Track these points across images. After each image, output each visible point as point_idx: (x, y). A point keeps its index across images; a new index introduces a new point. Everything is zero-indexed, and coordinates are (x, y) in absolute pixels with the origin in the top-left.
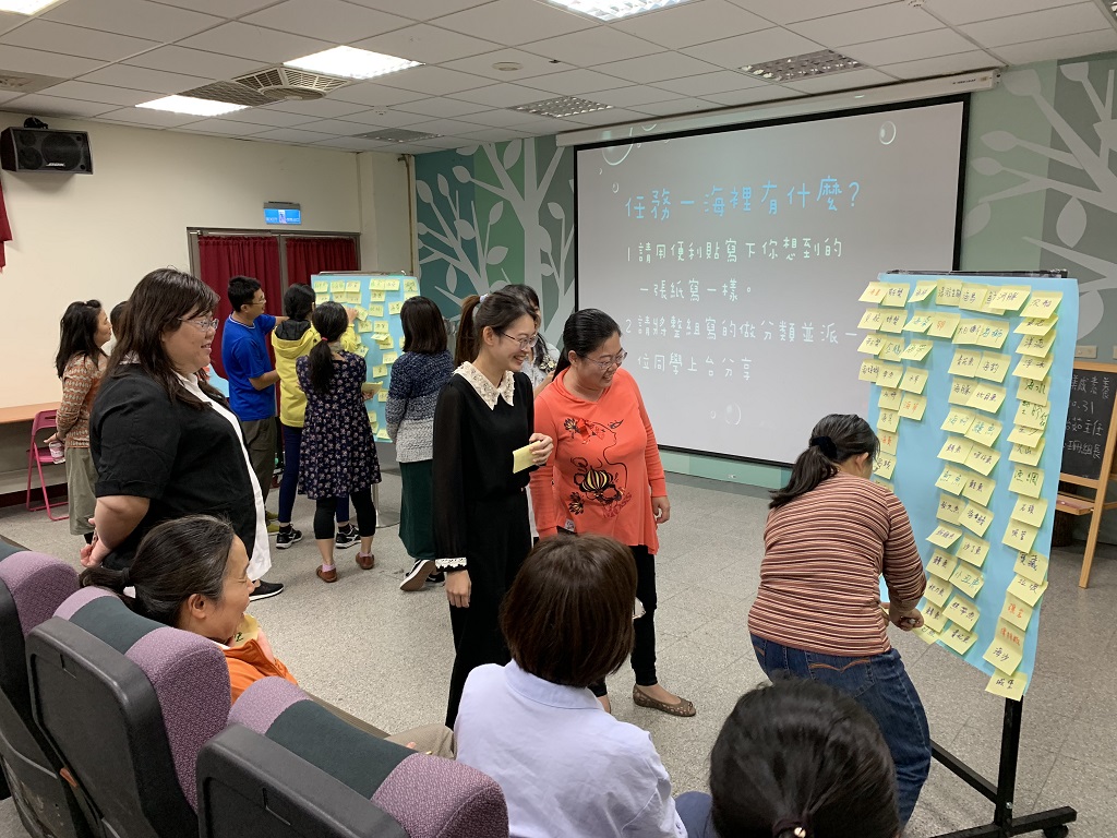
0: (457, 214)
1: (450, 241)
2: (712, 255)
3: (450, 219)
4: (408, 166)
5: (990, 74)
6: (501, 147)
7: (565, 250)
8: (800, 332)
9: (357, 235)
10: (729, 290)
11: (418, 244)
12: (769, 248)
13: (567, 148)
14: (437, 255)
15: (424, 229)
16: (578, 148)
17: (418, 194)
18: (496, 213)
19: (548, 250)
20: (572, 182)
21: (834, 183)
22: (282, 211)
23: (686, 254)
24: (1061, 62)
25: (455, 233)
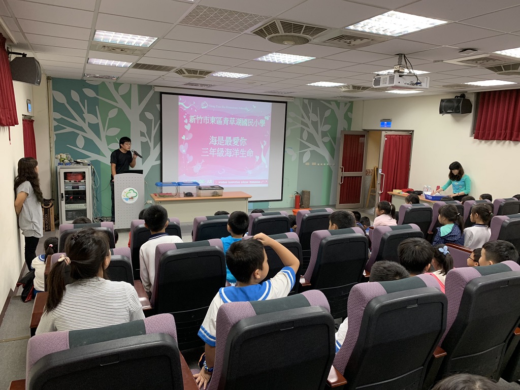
0: (85, 111)
1: (80, 122)
3: (80, 113)
6: (117, 85)
7: (154, 131)
13: (156, 92)
14: (69, 129)
15: (58, 116)
16: (161, 93)
18: (112, 114)
19: (145, 130)
20: (158, 106)
24: (304, 98)
25: (84, 120)
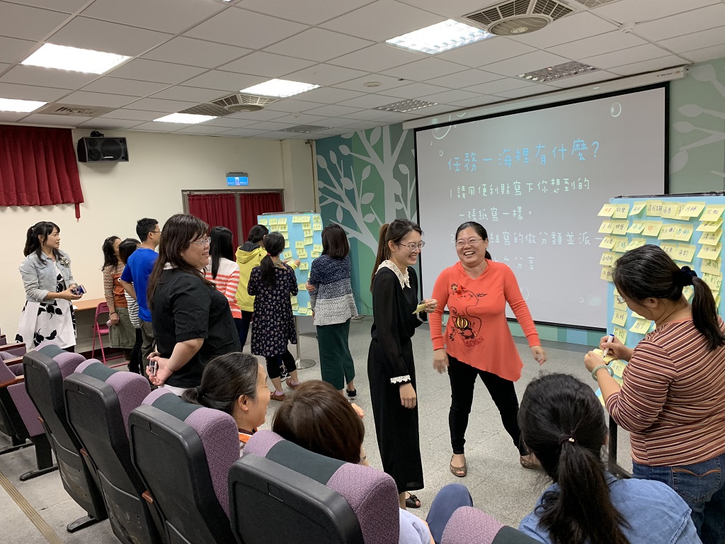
0: (342, 174)
1: (338, 191)
2: (505, 191)
3: (338, 178)
4: (311, 146)
5: (682, 69)
6: (368, 132)
7: (410, 192)
8: (565, 239)
9: (282, 190)
10: (517, 213)
11: (319, 194)
12: (542, 186)
13: (409, 130)
14: (330, 200)
15: (322, 185)
16: (416, 130)
17: (318, 164)
18: (366, 173)
19: (400, 193)
20: (413, 151)
21: (582, 143)
22: (237, 178)
23: (488, 191)
25: (341, 186)
